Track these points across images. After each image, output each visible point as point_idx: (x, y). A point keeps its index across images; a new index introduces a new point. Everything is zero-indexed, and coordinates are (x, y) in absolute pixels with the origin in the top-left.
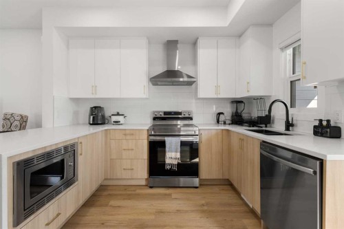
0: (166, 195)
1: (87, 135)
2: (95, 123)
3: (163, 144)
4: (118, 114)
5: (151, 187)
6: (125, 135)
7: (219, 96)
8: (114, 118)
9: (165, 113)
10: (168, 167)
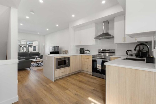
0: (95, 79)
1: (73, 56)
2: (81, 53)
3: (96, 61)
4: (87, 50)
5: (93, 76)
6: (86, 57)
7: (125, 42)
8: (86, 52)
9: (103, 50)
10: (98, 70)
